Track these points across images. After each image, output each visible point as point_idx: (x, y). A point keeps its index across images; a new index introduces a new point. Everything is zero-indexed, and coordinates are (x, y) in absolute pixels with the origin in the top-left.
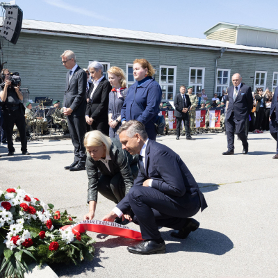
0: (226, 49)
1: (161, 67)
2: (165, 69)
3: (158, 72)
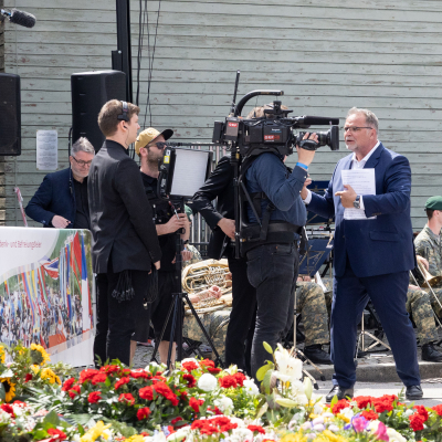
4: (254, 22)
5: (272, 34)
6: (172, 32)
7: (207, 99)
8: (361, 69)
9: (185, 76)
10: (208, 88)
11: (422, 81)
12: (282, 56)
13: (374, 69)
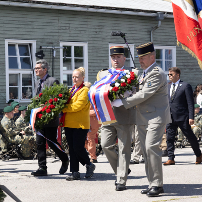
0: (165, 15)
1: (62, 44)
2: (70, 48)
3: (58, 52)
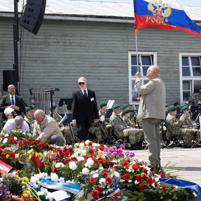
4: (50, 56)
5: (55, 59)
6: (28, 59)
7: (38, 77)
8: (80, 68)
9: (32, 71)
10: (38, 74)
11: (96, 71)
12: (58, 65)
13: (83, 68)
